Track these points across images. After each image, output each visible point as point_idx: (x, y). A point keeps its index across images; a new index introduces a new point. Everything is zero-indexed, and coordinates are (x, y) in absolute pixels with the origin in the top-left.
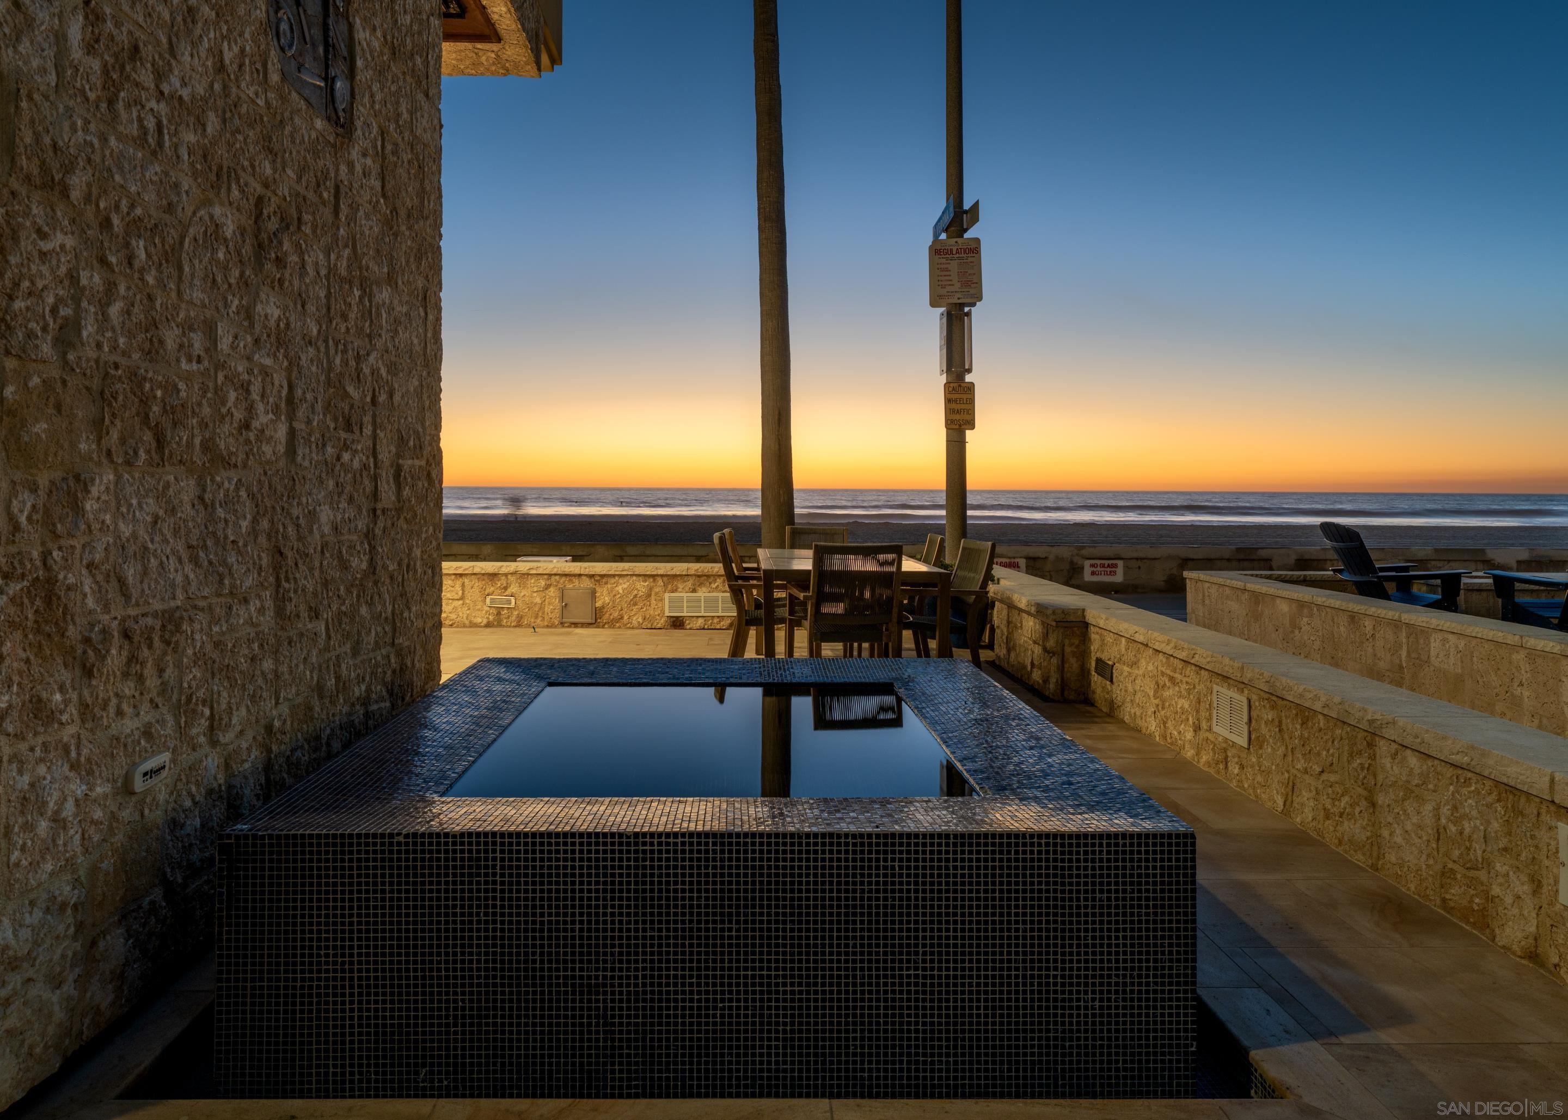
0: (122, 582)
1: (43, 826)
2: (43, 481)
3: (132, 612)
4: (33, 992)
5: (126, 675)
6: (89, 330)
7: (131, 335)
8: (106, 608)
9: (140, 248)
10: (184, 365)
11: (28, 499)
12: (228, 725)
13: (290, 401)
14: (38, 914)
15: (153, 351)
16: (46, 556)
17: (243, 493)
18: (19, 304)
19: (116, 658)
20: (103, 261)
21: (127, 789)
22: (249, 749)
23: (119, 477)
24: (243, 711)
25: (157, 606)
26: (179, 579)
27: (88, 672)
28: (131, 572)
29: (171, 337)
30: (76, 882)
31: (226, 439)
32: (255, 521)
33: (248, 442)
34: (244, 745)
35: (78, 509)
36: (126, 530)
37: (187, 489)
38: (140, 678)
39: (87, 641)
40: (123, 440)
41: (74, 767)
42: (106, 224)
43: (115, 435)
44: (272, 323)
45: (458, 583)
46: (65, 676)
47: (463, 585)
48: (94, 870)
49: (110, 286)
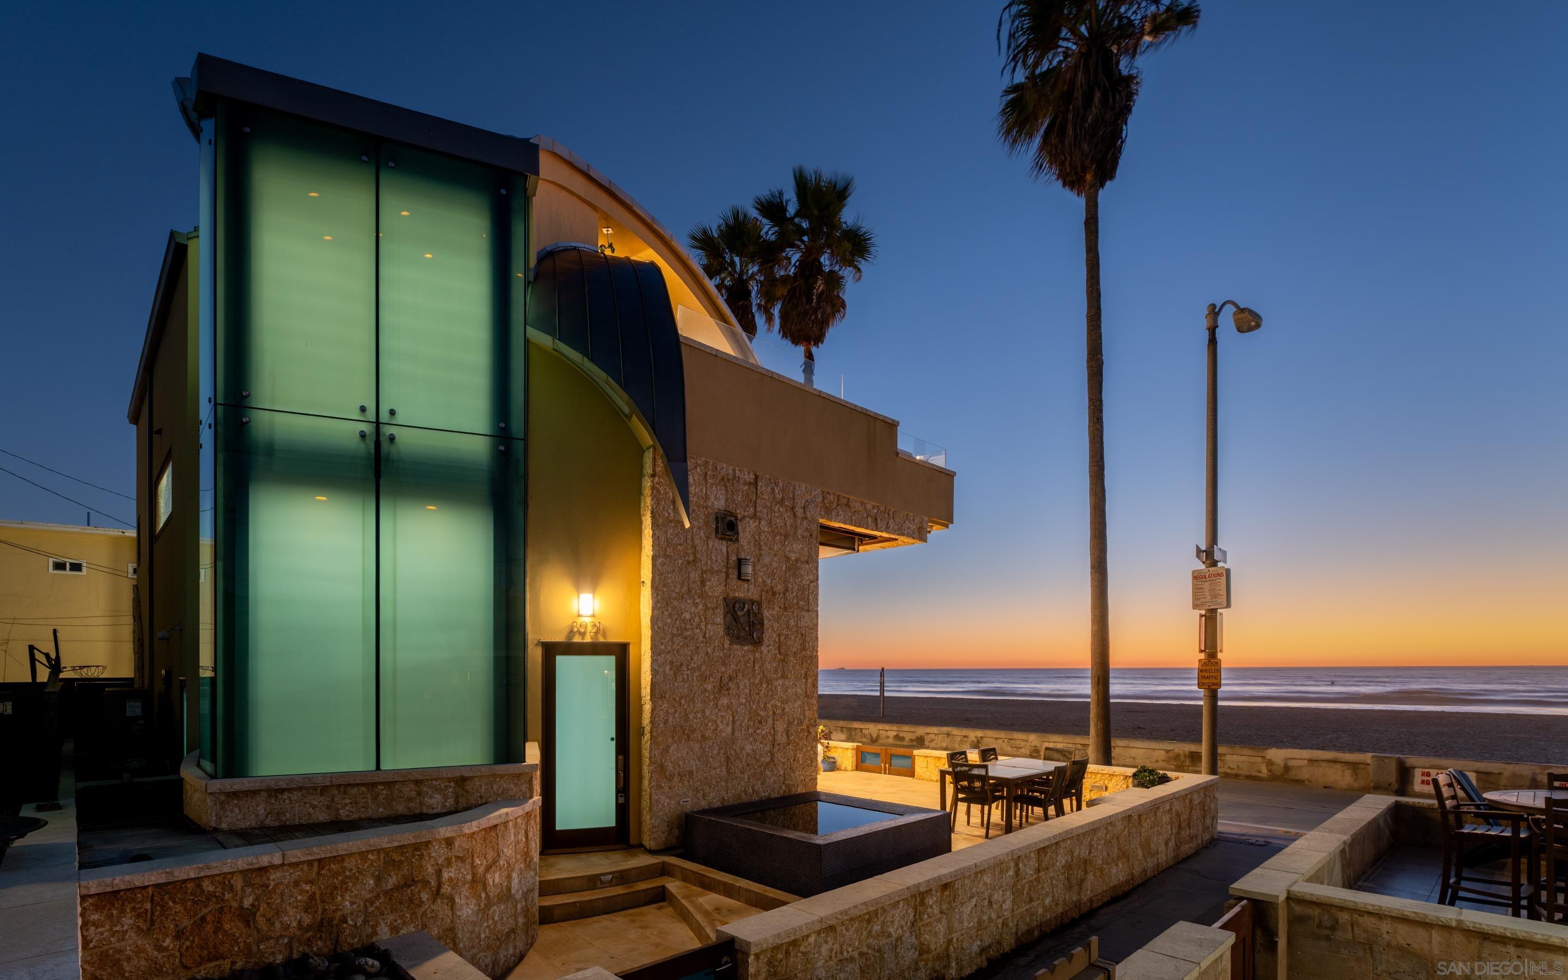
0: (678, 764)
1: (660, 806)
2: (661, 748)
3: (681, 770)
4: (659, 833)
5: (680, 782)
6: (670, 720)
7: (681, 718)
8: (675, 769)
9: (683, 701)
10: (695, 721)
11: (658, 751)
12: (709, 796)
13: (733, 721)
14: (659, 821)
15: (687, 720)
16: (661, 760)
17: (715, 745)
18: (656, 719)
19: (676, 779)
20: (674, 706)
21: (679, 803)
22: (716, 802)
23: (678, 746)
24: (714, 793)
25: (688, 769)
26: (694, 764)
27: (670, 781)
28: (681, 763)
29: (691, 716)
30: (667, 817)
31: (708, 734)
32: (719, 750)
33: (716, 733)
34: (715, 801)
35: (668, 752)
36: (680, 755)
37: (697, 746)
38: (683, 783)
39: (670, 775)
40: (679, 738)
41: (667, 797)
42: (675, 699)
43: (677, 738)
44: (725, 704)
45: (926, 760)
46: (666, 781)
47: (927, 761)
48: (671, 816)
49: (676, 711)
